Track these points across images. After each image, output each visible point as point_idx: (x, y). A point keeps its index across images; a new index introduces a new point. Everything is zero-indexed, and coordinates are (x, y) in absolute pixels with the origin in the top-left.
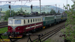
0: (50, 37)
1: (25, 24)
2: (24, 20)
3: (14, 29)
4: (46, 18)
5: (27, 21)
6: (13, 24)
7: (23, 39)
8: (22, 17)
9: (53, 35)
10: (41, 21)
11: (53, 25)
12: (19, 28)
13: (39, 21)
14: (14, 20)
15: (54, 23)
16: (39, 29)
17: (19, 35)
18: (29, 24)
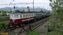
0: (38, 27)
1: (21, 18)
2: (21, 15)
3: (14, 21)
4: (37, 14)
5: (23, 16)
6: (13, 18)
7: (20, 28)
8: (19, 13)
9: (40, 25)
10: (33, 16)
11: (41, 19)
12: (17, 21)
13: (32, 16)
14: (14, 15)
15: (42, 18)
16: (32, 21)
17: (17, 25)
18: (24, 18)
